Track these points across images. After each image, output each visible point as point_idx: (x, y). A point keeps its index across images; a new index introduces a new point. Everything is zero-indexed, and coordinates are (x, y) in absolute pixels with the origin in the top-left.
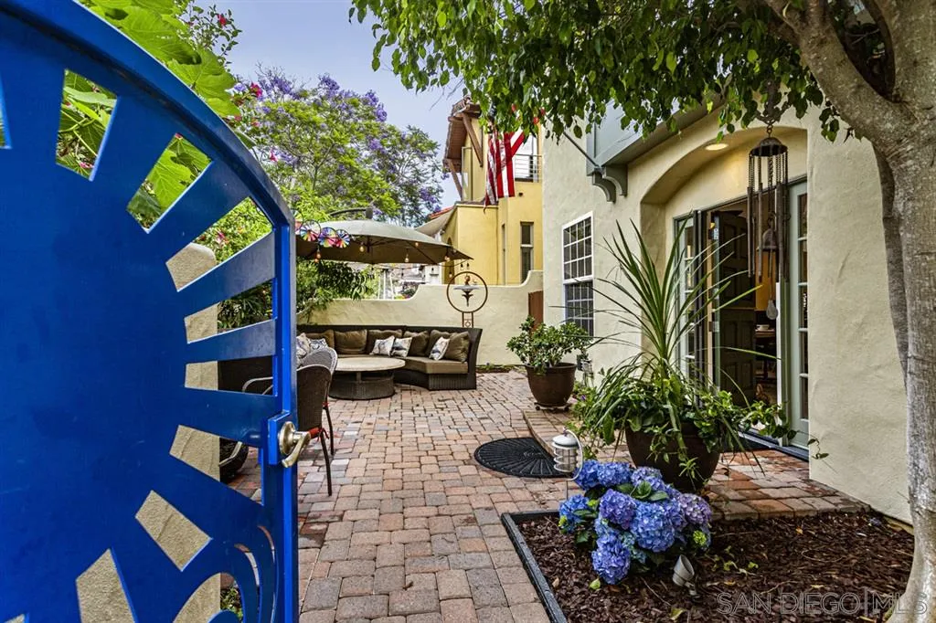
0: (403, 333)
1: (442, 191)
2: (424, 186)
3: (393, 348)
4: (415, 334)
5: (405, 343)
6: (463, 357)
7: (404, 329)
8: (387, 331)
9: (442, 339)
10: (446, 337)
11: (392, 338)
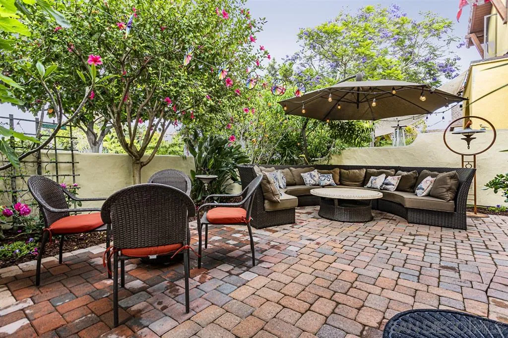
0: (396, 172)
1: (459, 59)
2: (441, 61)
3: (383, 184)
4: (405, 173)
5: (394, 181)
6: (449, 195)
7: (397, 169)
8: (381, 170)
9: (429, 178)
10: (432, 176)
11: (384, 176)
